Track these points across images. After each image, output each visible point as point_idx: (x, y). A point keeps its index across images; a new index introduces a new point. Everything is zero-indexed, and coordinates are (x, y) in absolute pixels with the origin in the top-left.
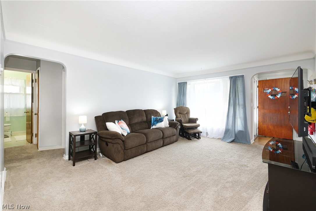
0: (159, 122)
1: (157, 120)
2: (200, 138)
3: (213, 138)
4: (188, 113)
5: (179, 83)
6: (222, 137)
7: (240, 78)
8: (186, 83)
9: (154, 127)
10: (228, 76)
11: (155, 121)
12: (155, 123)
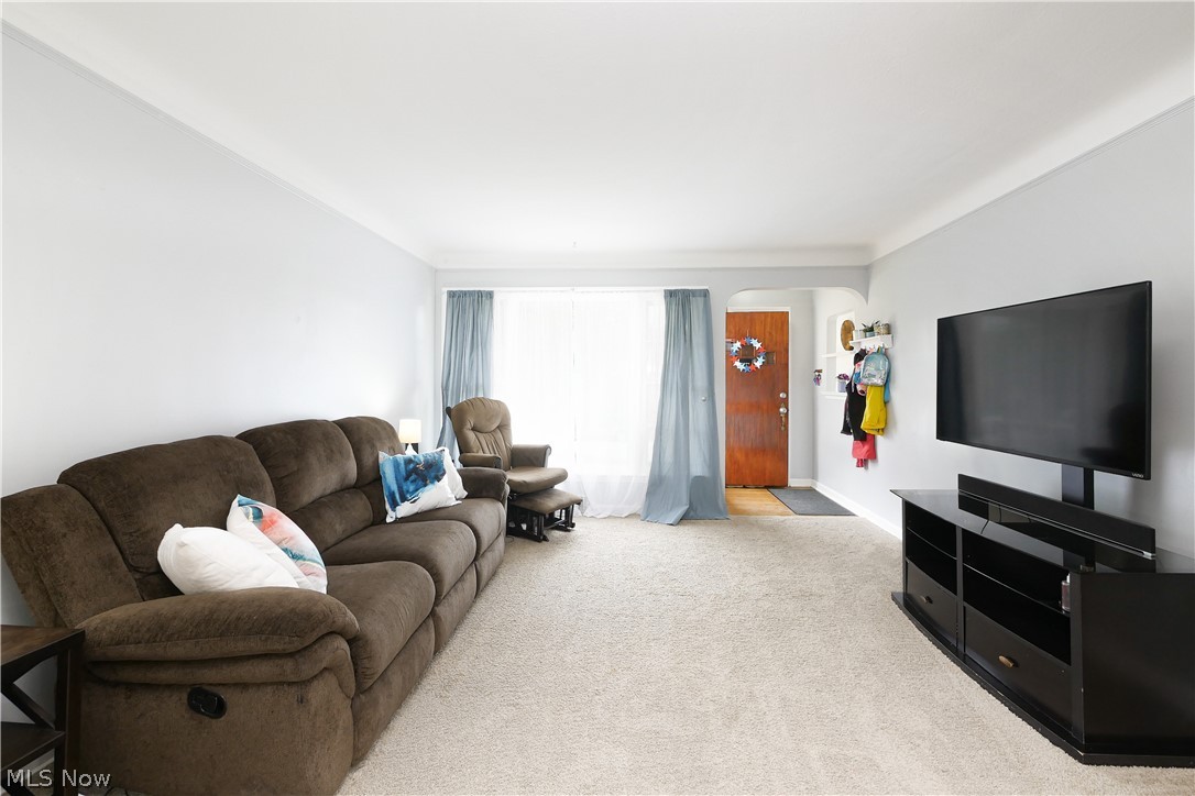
0: (432, 482)
1: (415, 470)
2: (573, 525)
3: (609, 517)
4: (503, 427)
5: (452, 295)
6: (638, 505)
7: (699, 299)
8: (490, 295)
9: (405, 509)
10: (658, 288)
11: (407, 479)
12: (412, 488)
